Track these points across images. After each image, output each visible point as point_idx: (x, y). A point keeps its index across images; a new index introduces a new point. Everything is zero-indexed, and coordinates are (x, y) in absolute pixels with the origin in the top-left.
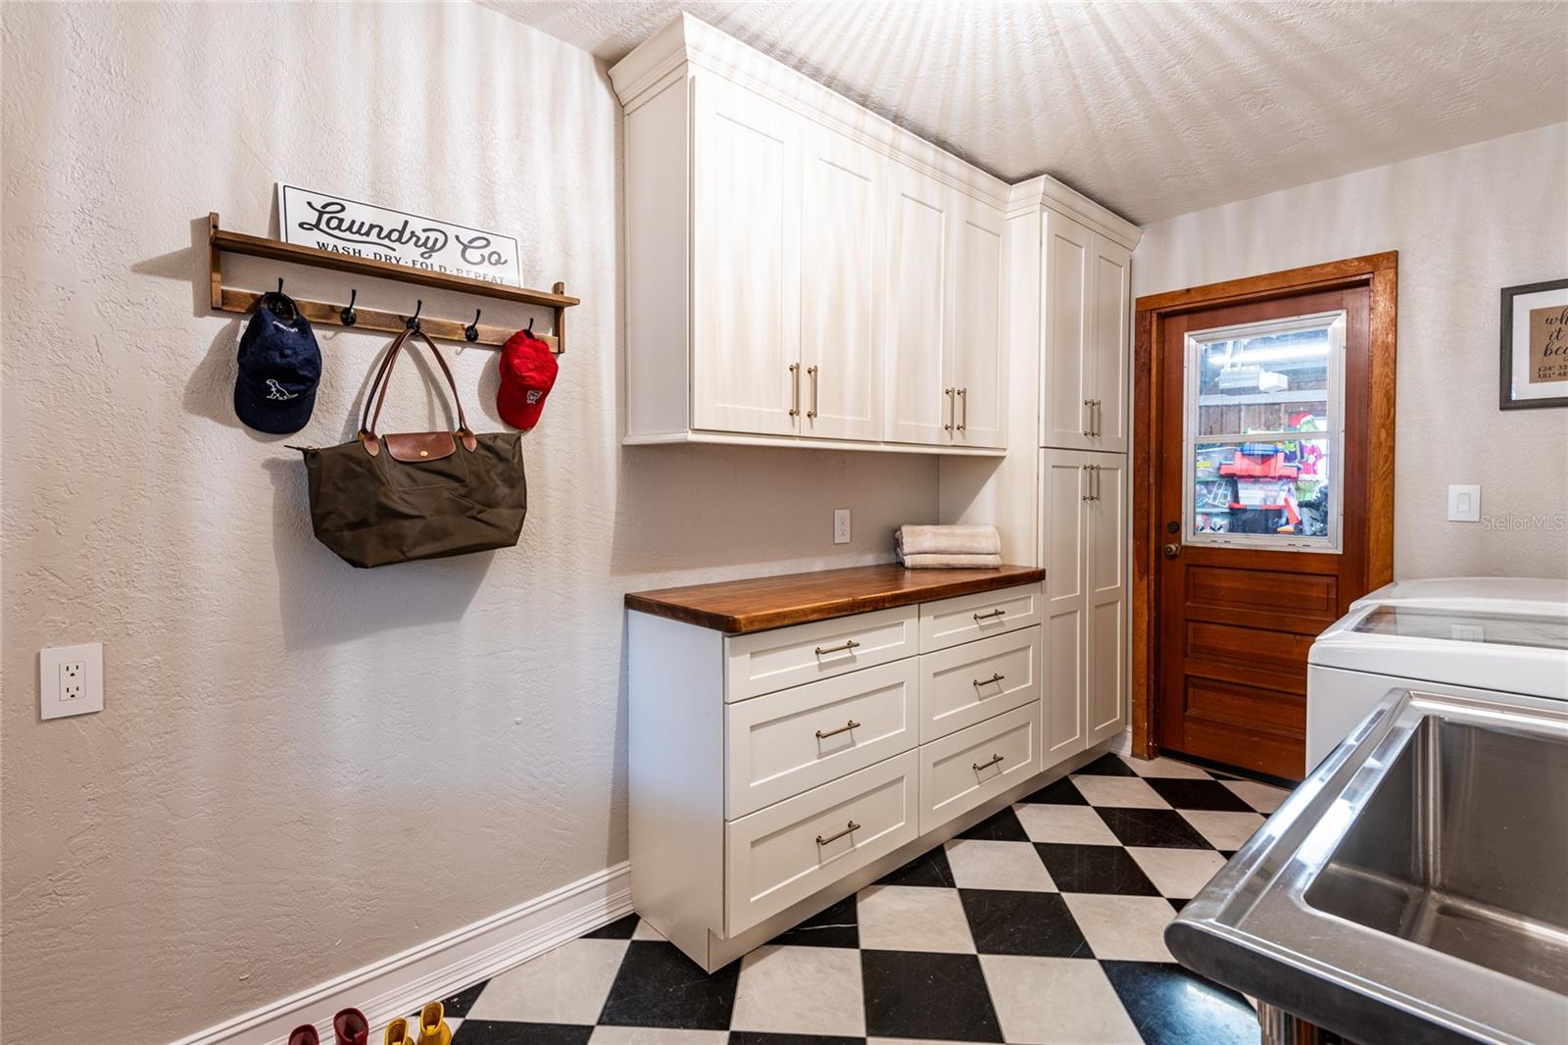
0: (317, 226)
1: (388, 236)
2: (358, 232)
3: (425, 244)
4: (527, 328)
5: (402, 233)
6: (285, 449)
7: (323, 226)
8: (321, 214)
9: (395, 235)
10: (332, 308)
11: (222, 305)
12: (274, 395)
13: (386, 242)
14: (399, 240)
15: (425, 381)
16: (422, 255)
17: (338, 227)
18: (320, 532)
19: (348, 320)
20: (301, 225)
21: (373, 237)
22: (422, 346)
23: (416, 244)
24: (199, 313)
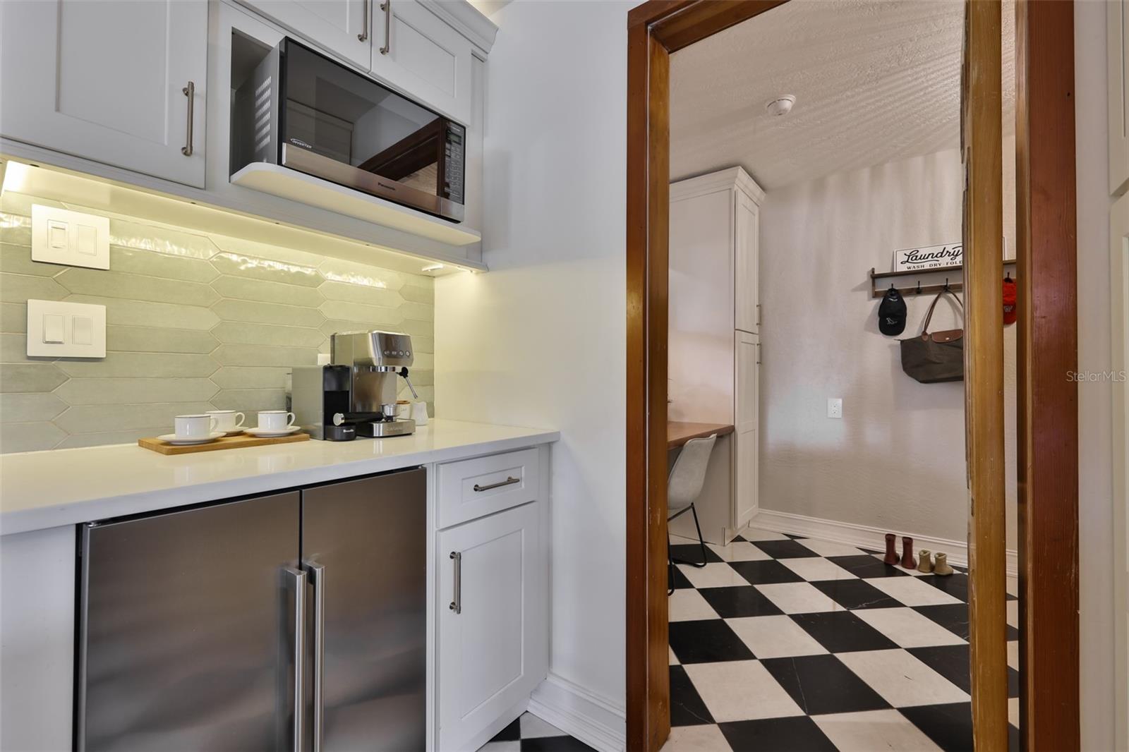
0: (907, 261)
1: (936, 256)
2: (924, 258)
3: (953, 254)
4: (1007, 277)
5: (942, 253)
6: (895, 341)
7: (910, 260)
8: (909, 256)
9: (938, 256)
10: (913, 289)
11: (876, 295)
12: (889, 322)
13: (936, 259)
14: (941, 256)
15: (953, 308)
16: (951, 259)
17: (916, 259)
18: (905, 369)
19: (919, 292)
20: (902, 263)
21: (930, 258)
22: (951, 295)
23: (949, 256)
24: (869, 300)
